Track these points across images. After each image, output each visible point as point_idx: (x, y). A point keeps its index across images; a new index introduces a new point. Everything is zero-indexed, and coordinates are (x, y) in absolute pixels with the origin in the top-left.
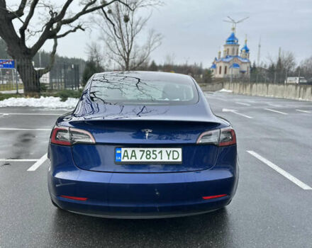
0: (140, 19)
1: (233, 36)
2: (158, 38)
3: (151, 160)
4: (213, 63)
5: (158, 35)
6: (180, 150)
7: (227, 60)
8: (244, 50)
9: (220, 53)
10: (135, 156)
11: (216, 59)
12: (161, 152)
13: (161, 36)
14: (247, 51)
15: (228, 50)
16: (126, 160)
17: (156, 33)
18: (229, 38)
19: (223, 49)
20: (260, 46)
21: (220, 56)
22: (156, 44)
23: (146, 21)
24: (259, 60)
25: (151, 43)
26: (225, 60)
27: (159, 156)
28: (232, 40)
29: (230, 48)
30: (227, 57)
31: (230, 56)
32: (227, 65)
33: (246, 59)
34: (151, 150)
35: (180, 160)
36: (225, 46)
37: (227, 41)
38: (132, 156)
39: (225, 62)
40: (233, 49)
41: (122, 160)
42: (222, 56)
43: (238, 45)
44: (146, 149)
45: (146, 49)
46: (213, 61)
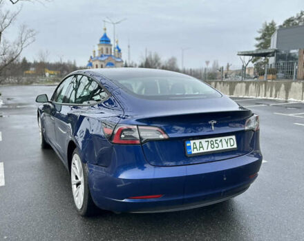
0: (8, 12)
1: (105, 36)
2: (31, 34)
3: (215, 149)
4: (89, 61)
5: (32, 31)
6: (234, 137)
7: (103, 59)
8: (116, 50)
9: (94, 52)
10: (202, 147)
11: (91, 57)
12: (221, 140)
13: (34, 32)
14: (119, 51)
15: (102, 49)
16: (195, 152)
17: (28, 29)
18: (102, 38)
19: (97, 48)
20: (129, 47)
21: (94, 54)
22: (29, 40)
23: (16, 15)
24: (129, 59)
25: (23, 39)
26: (100, 59)
27: (220, 144)
28: (105, 40)
29: (104, 48)
30: (102, 56)
31: (105, 55)
32: (103, 63)
33: (119, 58)
34: (214, 139)
35: (235, 146)
36: (99, 45)
37: (101, 41)
38: (200, 147)
39: (101, 61)
40: (107, 49)
41: (193, 152)
42: (97, 54)
43: (111, 45)
44: (210, 140)
45: (18, 45)
46: (89, 59)
